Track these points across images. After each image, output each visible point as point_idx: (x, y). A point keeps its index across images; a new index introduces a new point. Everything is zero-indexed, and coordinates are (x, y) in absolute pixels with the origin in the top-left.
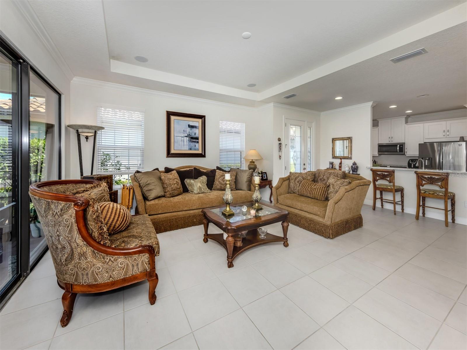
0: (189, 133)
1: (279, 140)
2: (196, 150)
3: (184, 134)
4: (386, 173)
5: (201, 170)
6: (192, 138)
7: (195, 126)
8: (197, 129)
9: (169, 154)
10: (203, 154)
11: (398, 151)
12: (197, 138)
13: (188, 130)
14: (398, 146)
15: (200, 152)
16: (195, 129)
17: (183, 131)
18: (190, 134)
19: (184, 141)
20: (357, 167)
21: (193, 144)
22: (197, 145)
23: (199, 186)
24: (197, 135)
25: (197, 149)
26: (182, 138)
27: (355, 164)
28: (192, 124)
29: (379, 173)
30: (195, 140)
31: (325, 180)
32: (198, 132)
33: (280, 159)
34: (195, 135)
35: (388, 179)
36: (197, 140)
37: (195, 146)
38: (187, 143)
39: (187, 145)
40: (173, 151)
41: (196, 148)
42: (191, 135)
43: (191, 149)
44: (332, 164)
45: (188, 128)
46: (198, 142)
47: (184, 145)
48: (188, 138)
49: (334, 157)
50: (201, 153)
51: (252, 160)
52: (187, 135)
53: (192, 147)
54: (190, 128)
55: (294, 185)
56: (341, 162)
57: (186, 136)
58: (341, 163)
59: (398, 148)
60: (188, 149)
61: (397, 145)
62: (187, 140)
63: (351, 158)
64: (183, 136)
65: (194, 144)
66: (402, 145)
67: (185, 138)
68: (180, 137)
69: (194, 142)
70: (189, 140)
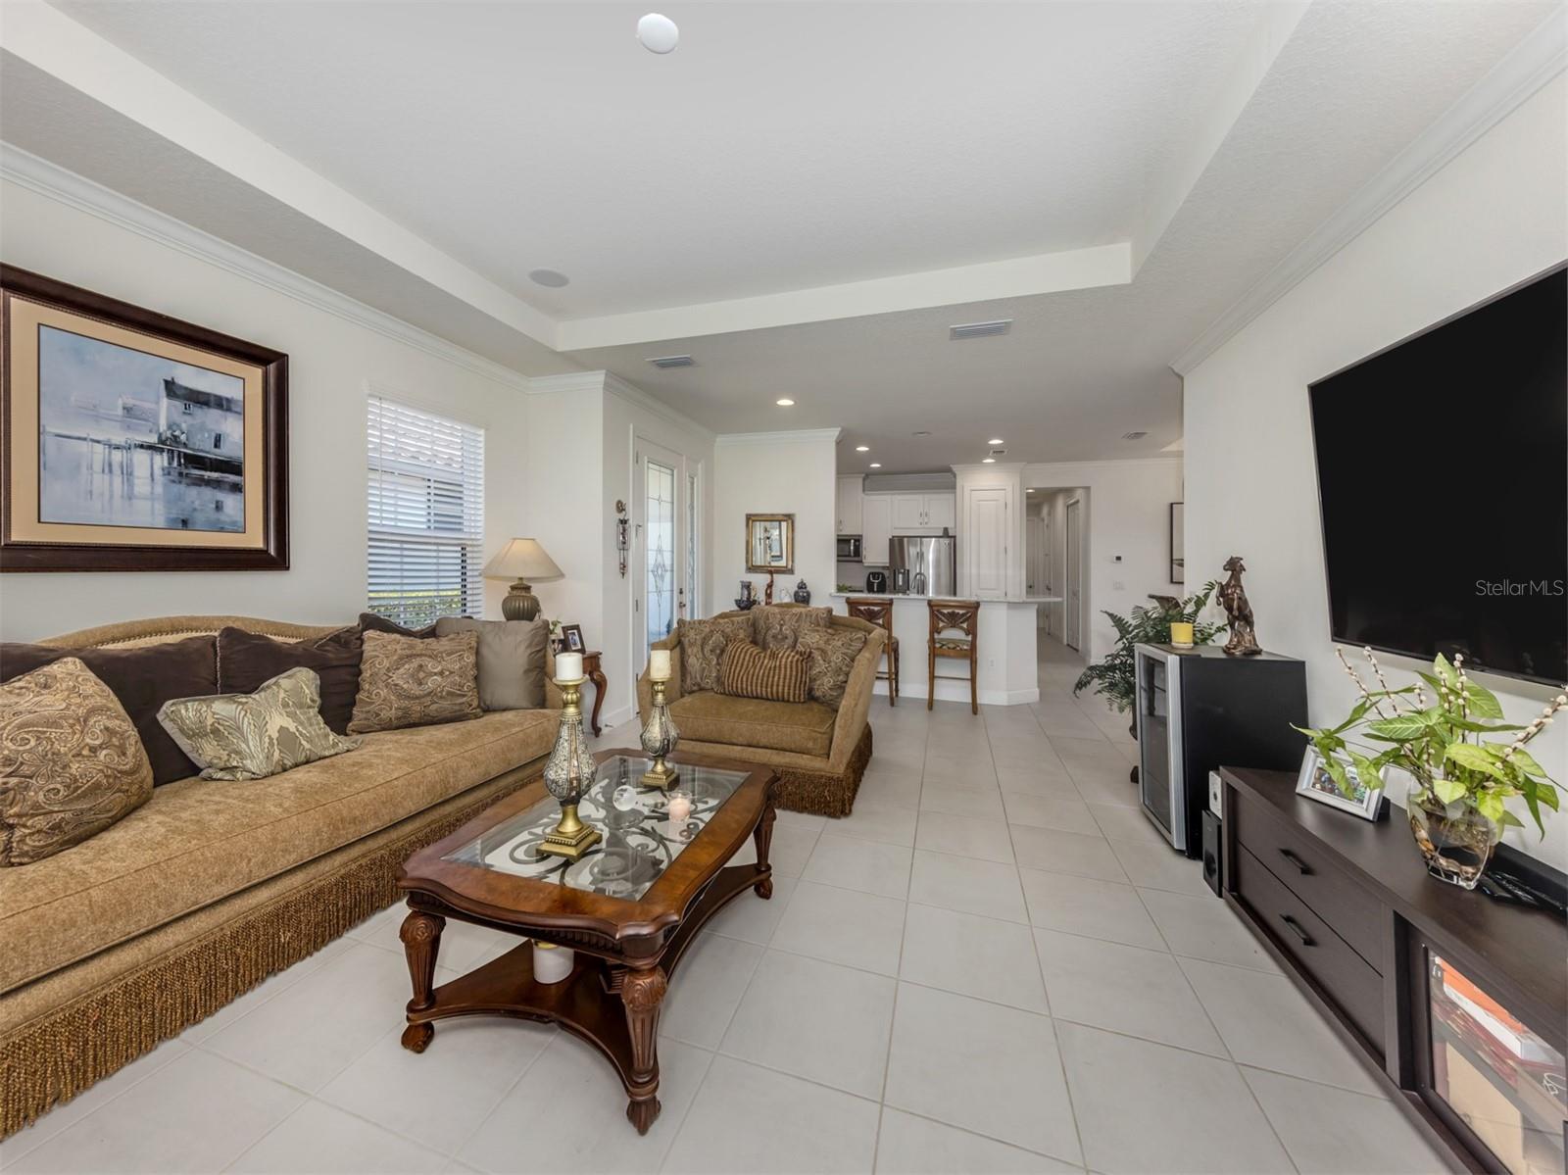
0: (170, 428)
1: (621, 507)
2: (222, 530)
4: (876, 609)
5: (273, 637)
6: (196, 461)
7: (219, 398)
8: (230, 415)
10: (272, 552)
11: (852, 554)
12: (235, 467)
13: (166, 411)
14: (852, 541)
15: (254, 538)
16: (214, 413)
17: (120, 412)
18: (183, 438)
20: (809, 594)
22: (230, 501)
23: (282, 730)
24: (226, 451)
25: (234, 523)
26: (117, 456)
27: (802, 586)
28: (190, 379)
29: (862, 608)
30: (215, 475)
31: (786, 638)
32: (236, 435)
33: (623, 574)
34: (216, 446)
35: (880, 621)
36: (232, 478)
37: (219, 507)
38: (159, 489)
39: (152, 497)
40: (24, 531)
41: (223, 518)
42: (185, 445)
43: (185, 524)
44: (747, 586)
45: (165, 401)
48: (161, 460)
49: (752, 569)
50: (260, 544)
51: (521, 579)
52: (153, 439)
53: (195, 510)
54: (178, 405)
55: (701, 664)
56: (772, 581)
57: (151, 447)
58: (770, 586)
59: (852, 548)
60: (160, 522)
61: (850, 540)
62: (158, 472)
63: (791, 571)
65: (209, 494)
66: (859, 541)
67: (141, 458)
68: (99, 448)
69: (217, 484)
70: (167, 472)
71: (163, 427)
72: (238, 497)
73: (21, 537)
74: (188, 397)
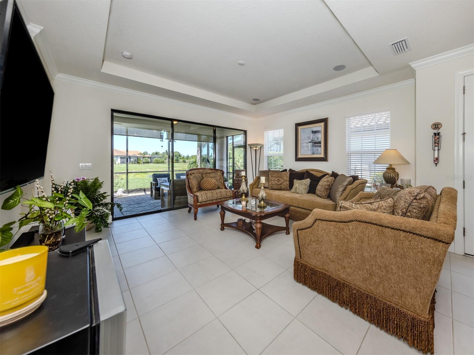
0: (312, 138)
1: (436, 126)
2: (318, 154)
3: (308, 140)
6: (315, 143)
7: (318, 131)
8: (319, 133)
12: (320, 143)
13: (312, 135)
15: (322, 156)
16: (317, 134)
17: (307, 138)
18: (314, 139)
19: (308, 147)
21: (315, 149)
22: (319, 149)
24: (319, 140)
25: (320, 153)
26: (307, 144)
28: (315, 129)
30: (317, 145)
32: (320, 137)
34: (318, 139)
36: (319, 145)
37: (318, 150)
38: (311, 148)
41: (318, 152)
42: (314, 141)
45: (312, 134)
46: (320, 146)
47: (308, 150)
48: (311, 144)
52: (310, 141)
54: (313, 134)
60: (311, 154)
62: (311, 145)
64: (307, 142)
67: (309, 143)
68: (305, 144)
70: (312, 145)
71: (311, 138)
72: (320, 148)
73: (299, 157)
74: (314, 132)
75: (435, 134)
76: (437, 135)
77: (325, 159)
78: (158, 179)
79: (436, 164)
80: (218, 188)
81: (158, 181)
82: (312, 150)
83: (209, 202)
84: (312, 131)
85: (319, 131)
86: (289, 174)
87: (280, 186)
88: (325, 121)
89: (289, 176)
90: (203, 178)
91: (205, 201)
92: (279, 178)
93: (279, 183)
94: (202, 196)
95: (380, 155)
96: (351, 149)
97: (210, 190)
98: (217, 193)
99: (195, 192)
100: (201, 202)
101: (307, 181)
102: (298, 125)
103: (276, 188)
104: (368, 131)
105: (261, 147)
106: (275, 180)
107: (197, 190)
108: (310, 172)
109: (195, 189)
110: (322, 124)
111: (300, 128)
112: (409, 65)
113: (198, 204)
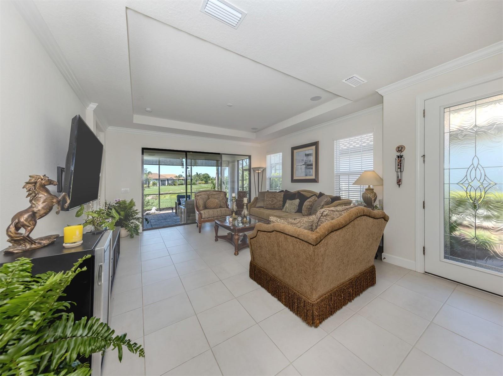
0: (305, 161)
1: (400, 149)
2: (311, 176)
3: (302, 162)
6: (308, 165)
8: (312, 156)
9: (293, 181)
10: (316, 179)
12: (312, 165)
13: (305, 158)
15: (313, 177)
16: (310, 156)
17: (301, 160)
18: (307, 162)
19: (302, 169)
21: (308, 170)
22: (311, 170)
24: (311, 162)
26: (301, 167)
28: (307, 152)
30: (309, 167)
32: (312, 159)
36: (312, 167)
37: (310, 172)
38: (304, 171)
40: (295, 178)
41: (311, 174)
43: (307, 175)
45: (305, 157)
46: (312, 168)
47: (302, 172)
48: (305, 166)
52: (304, 163)
53: (308, 173)
54: (306, 157)
57: (304, 165)
60: (304, 175)
64: (301, 164)
67: (303, 166)
69: (309, 168)
70: (305, 168)
73: (294, 179)
74: (307, 155)
75: (398, 157)
76: (400, 157)
77: (315, 181)
78: (181, 199)
79: (399, 185)
80: (221, 207)
81: (181, 201)
82: (306, 172)
83: (211, 218)
84: (305, 154)
85: (311, 154)
86: (283, 195)
87: (274, 205)
88: (316, 144)
89: (283, 197)
90: (209, 199)
91: (208, 217)
92: (273, 199)
93: (273, 203)
94: (205, 213)
95: (359, 176)
96: (340, 170)
97: (212, 209)
98: (217, 211)
99: (201, 211)
100: (204, 219)
101: (297, 201)
102: (293, 149)
103: (270, 208)
104: (354, 152)
105: (263, 170)
106: (269, 201)
107: (203, 209)
108: (301, 192)
109: (201, 208)
110: (314, 147)
111: (295, 151)
112: (376, 92)
113: (202, 219)
